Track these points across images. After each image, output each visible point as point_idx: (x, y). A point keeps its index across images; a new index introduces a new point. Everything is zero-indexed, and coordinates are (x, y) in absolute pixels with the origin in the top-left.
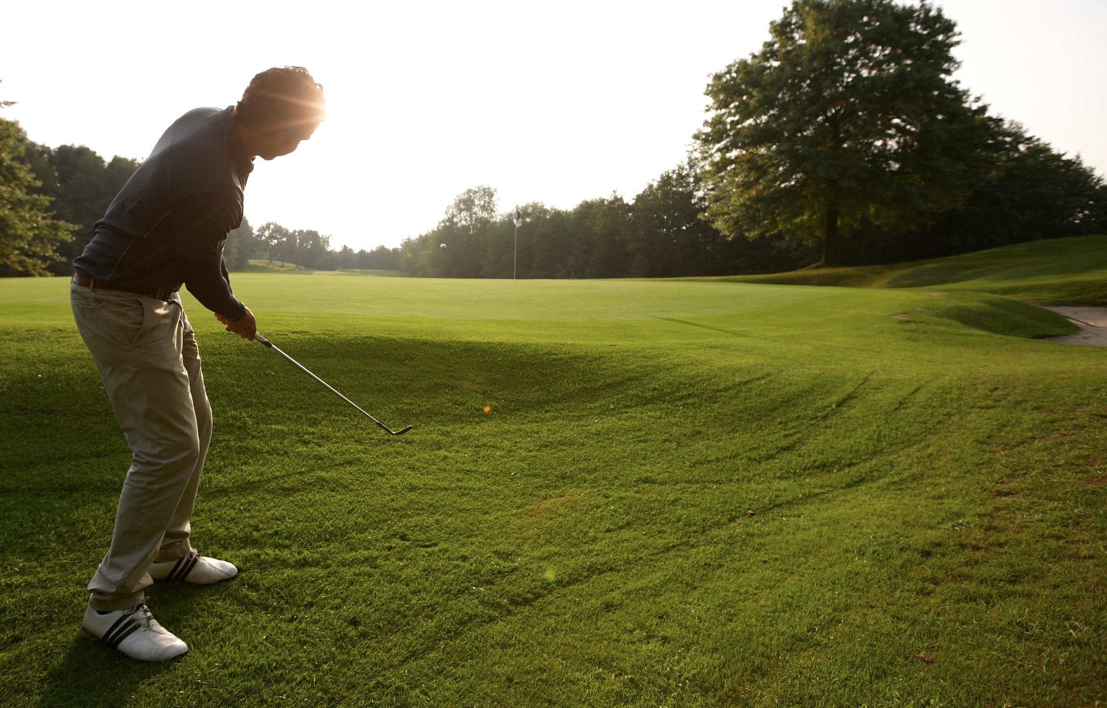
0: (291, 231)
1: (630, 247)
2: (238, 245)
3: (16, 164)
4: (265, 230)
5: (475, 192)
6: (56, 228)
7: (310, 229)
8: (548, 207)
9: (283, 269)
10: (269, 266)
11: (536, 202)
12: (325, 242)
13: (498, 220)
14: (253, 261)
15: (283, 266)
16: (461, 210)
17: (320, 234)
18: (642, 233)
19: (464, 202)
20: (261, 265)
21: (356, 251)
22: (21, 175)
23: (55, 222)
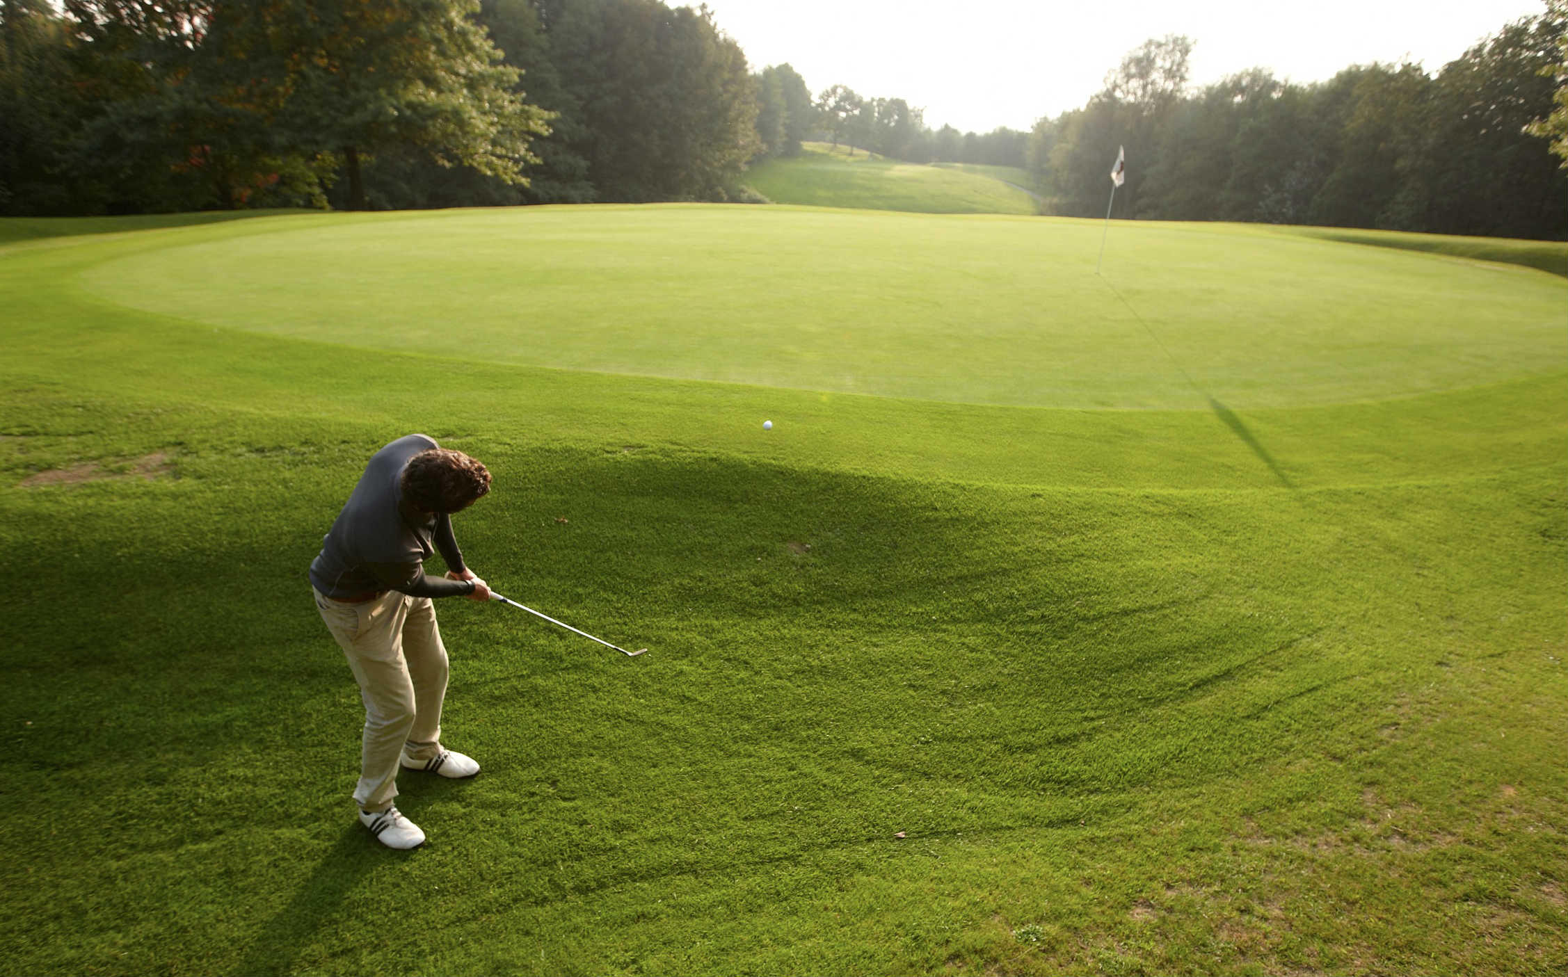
0: (866, 99)
1: (1401, 164)
2: (787, 122)
3: (469, 26)
4: (829, 96)
5: (1159, 45)
6: (527, 117)
7: (895, 97)
8: (1278, 77)
9: (851, 159)
10: (832, 154)
11: (1260, 67)
12: (917, 116)
13: (1189, 97)
14: (811, 144)
15: (851, 154)
16: (1129, 77)
17: (910, 106)
18: (1431, 141)
19: (1138, 61)
20: (820, 150)
21: (963, 132)
22: (477, 44)
23: (526, 107)
